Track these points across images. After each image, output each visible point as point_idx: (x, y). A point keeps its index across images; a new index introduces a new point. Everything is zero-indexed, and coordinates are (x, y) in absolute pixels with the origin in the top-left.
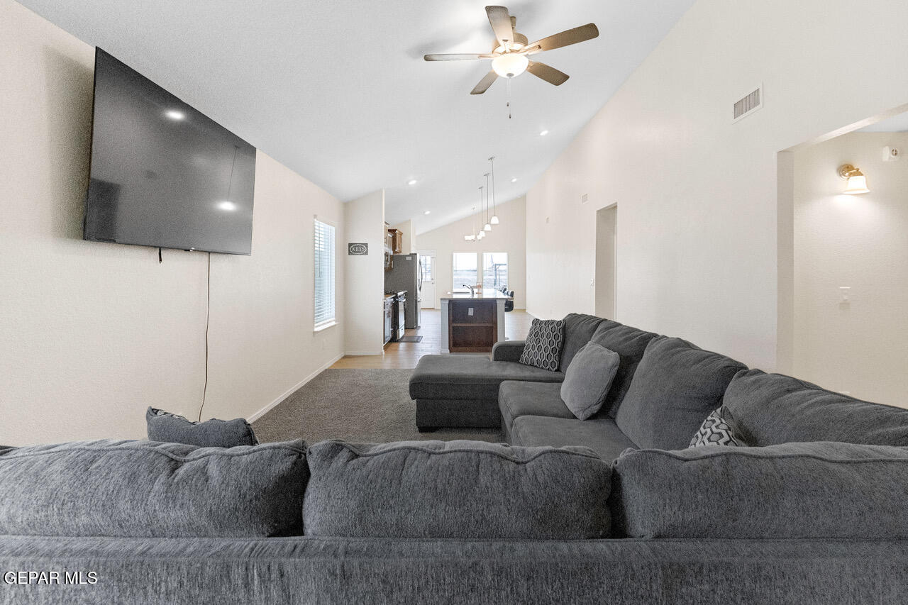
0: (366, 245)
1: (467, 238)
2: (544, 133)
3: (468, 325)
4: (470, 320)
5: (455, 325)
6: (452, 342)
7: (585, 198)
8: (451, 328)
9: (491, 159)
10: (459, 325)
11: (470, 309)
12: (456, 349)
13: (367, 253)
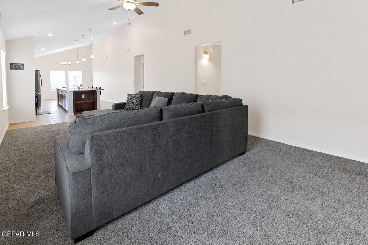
0: (23, 65)
1: (62, 63)
2: (115, 24)
3: (82, 102)
4: (83, 99)
5: (77, 102)
6: (75, 110)
7: (129, 51)
8: (75, 104)
9: (90, 30)
10: (78, 102)
11: (83, 95)
12: (77, 113)
13: (23, 69)
